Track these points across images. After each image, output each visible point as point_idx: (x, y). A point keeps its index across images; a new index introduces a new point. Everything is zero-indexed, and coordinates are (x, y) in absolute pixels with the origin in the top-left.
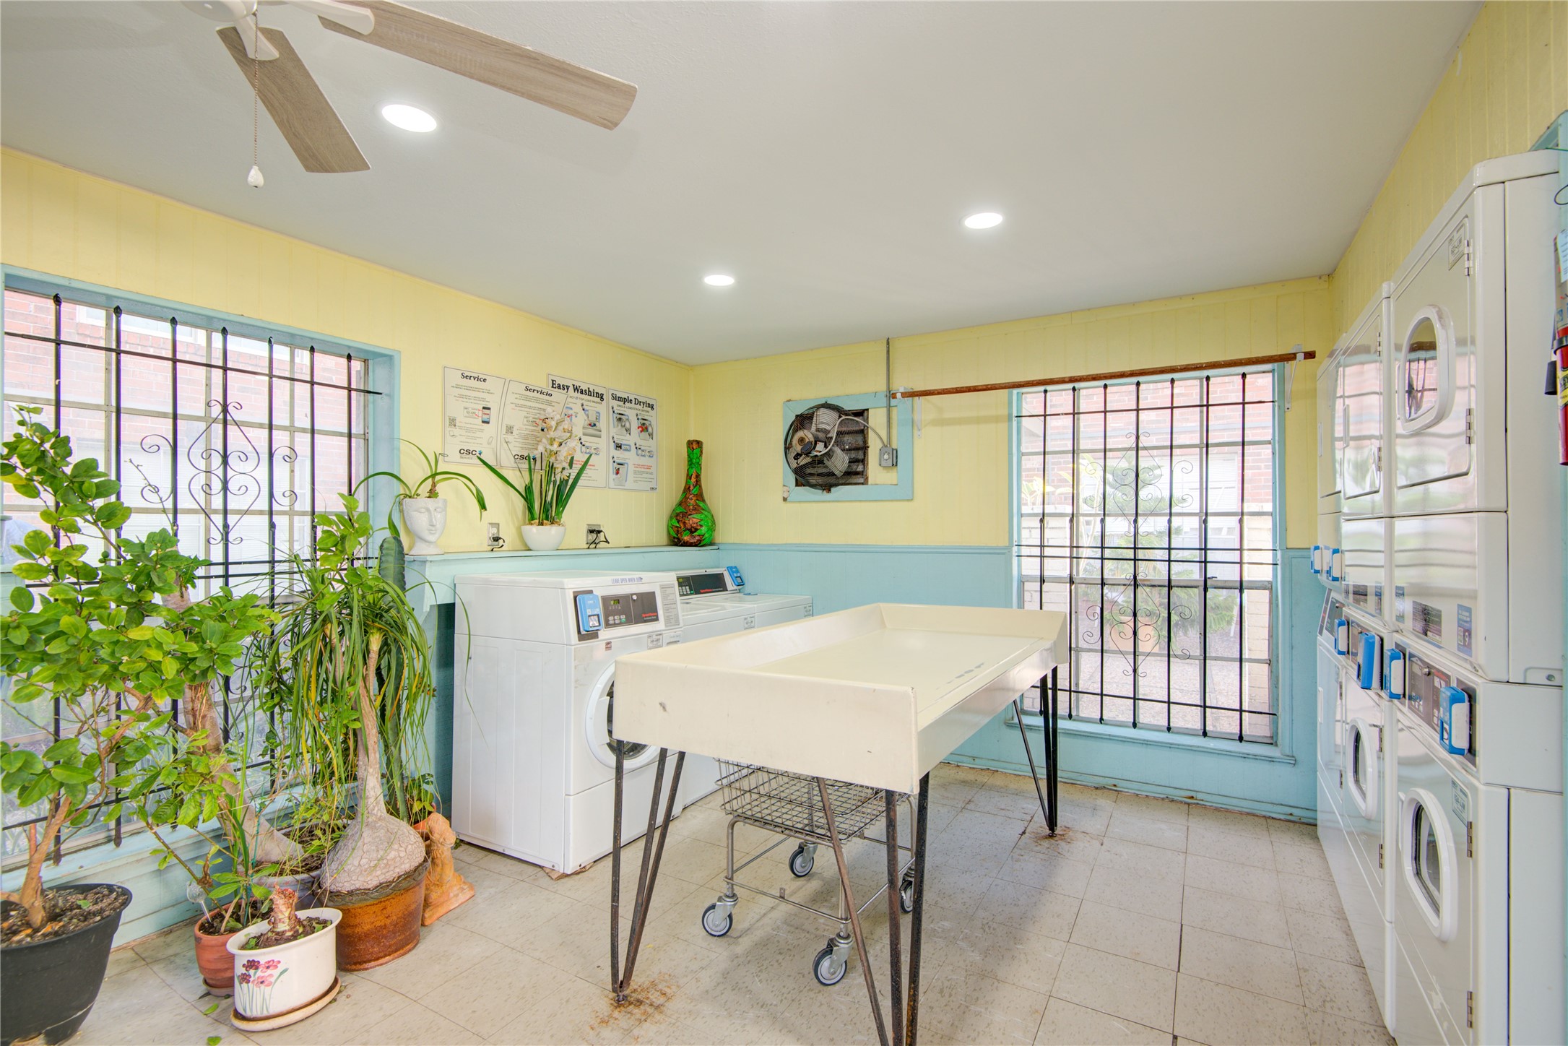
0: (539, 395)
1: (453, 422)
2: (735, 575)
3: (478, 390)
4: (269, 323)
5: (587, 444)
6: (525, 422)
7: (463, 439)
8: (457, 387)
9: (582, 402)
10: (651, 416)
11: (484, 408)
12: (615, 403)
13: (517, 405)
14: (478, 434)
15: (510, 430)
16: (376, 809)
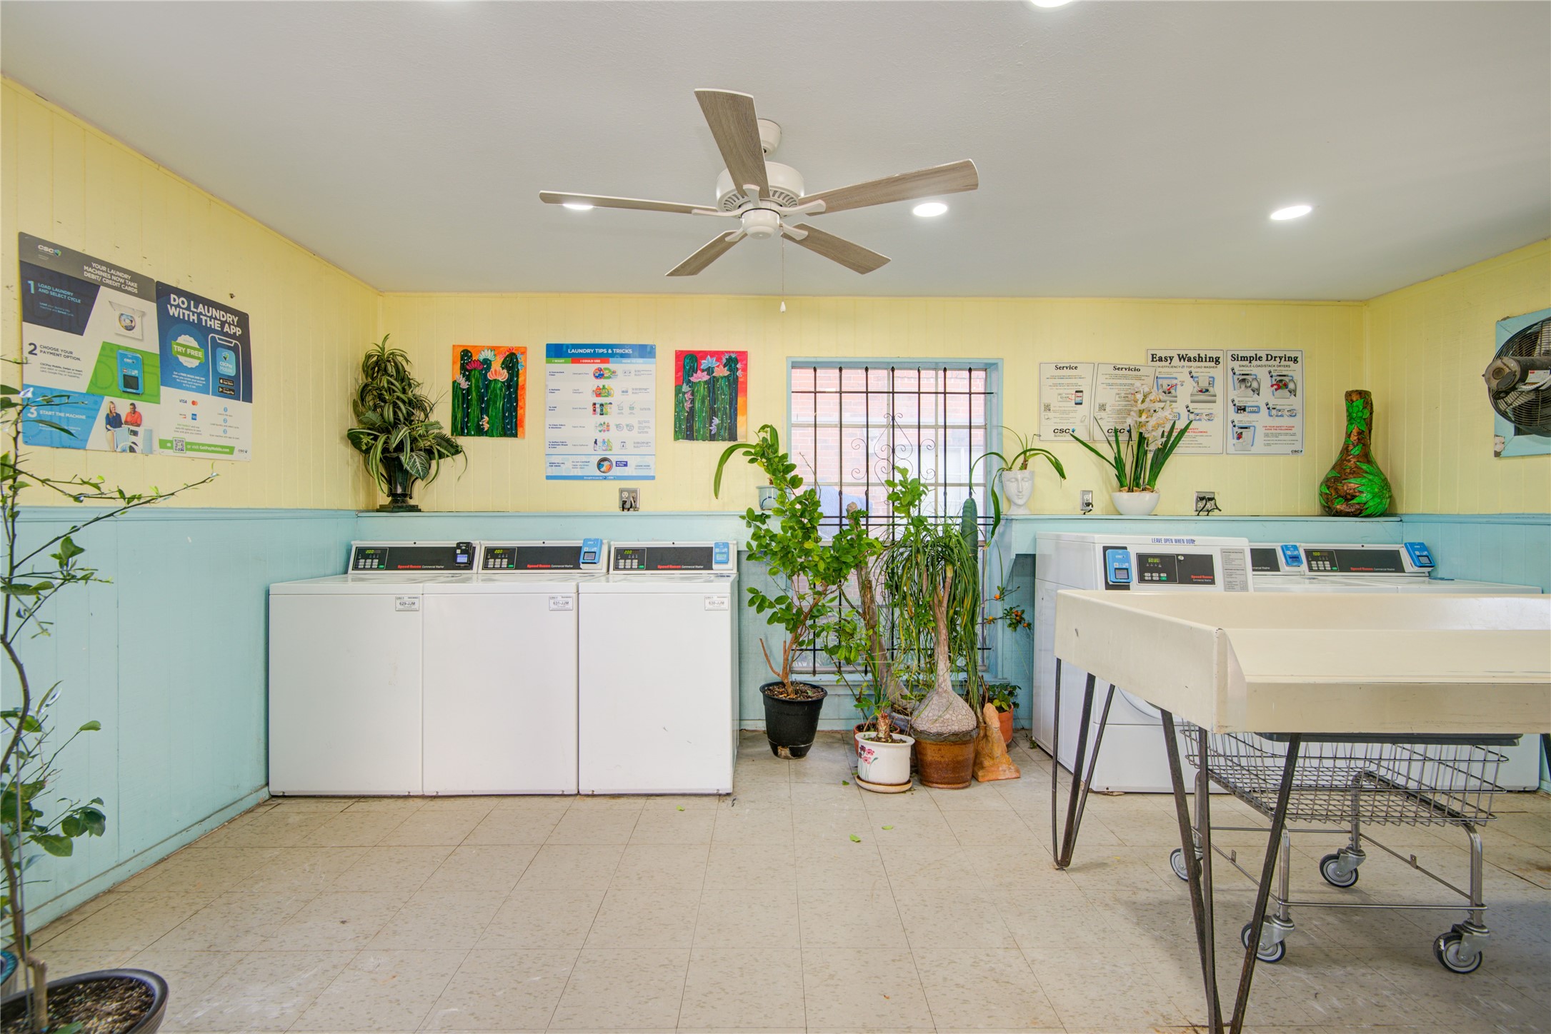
0: (1127, 372)
1: (1047, 408)
2: (1418, 553)
3: (1070, 377)
4: (914, 358)
5: (1196, 411)
6: (1117, 399)
7: (1058, 420)
8: (1053, 377)
9: (1189, 370)
10: (1293, 371)
11: (1077, 392)
12: (1236, 364)
13: (1109, 385)
14: (1072, 415)
15: (1102, 407)
16: (943, 684)
